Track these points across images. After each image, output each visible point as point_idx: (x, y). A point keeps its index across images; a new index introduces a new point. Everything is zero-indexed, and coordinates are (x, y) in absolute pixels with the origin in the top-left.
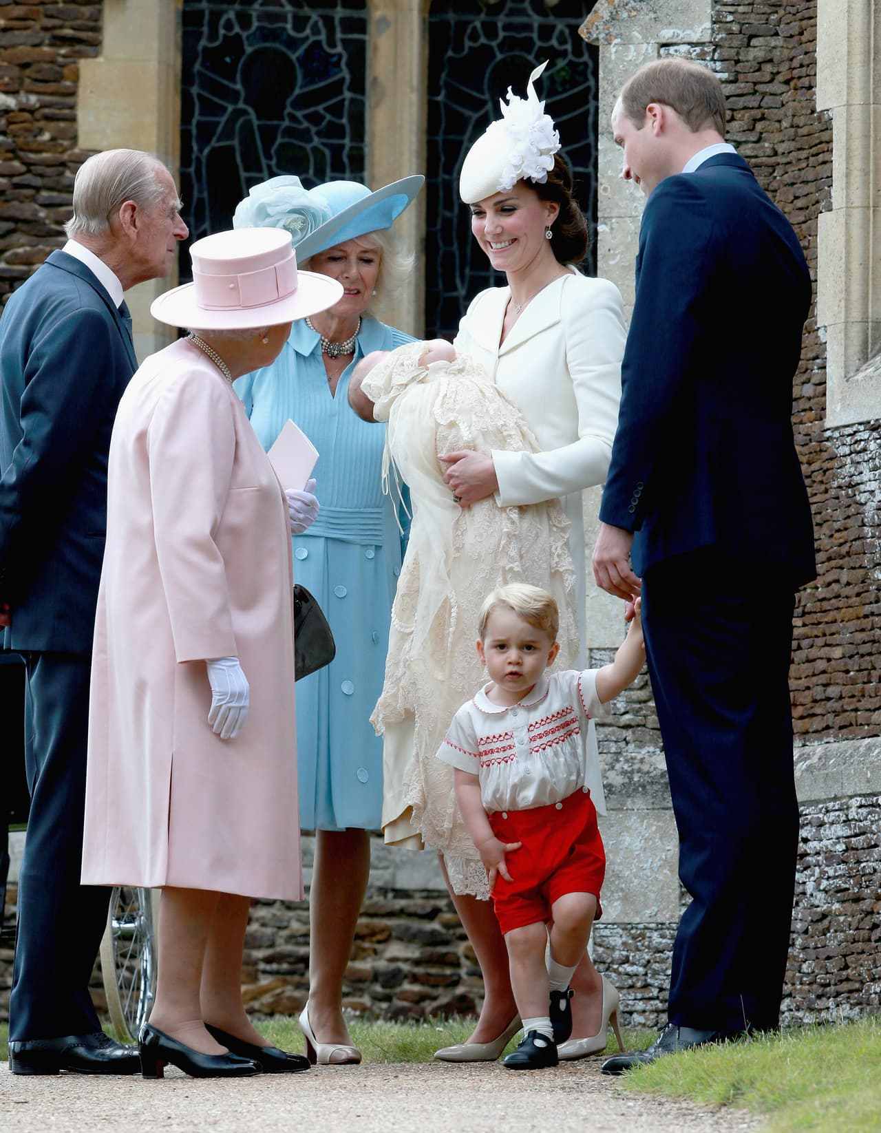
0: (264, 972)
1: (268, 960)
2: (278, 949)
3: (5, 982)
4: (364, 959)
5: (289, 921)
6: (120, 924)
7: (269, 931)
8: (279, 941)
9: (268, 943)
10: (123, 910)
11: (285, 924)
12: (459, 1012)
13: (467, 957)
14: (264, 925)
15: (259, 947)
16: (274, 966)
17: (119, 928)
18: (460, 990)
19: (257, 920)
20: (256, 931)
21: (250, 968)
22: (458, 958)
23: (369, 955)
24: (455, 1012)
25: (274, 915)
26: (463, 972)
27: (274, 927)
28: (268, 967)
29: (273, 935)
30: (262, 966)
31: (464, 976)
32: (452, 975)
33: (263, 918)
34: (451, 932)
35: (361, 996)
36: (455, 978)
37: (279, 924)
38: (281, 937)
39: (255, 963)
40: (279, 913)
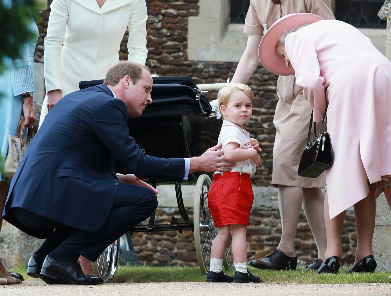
0: (267, 245)
1: (268, 240)
2: (272, 235)
3: (156, 249)
4: (308, 240)
5: (277, 223)
6: (203, 224)
7: (268, 227)
8: (273, 232)
9: (267, 233)
10: (205, 219)
11: (275, 225)
12: (347, 263)
13: (352, 239)
14: (266, 225)
15: (264, 234)
16: (271, 243)
17: (203, 226)
18: (349, 253)
19: (264, 223)
20: (263, 228)
21: (260, 243)
22: (348, 239)
23: (311, 238)
24: (345, 262)
25: (271, 221)
26: (351, 245)
27: (270, 226)
28: (268, 243)
29: (270, 229)
30: (265, 242)
31: (351, 247)
32: (346, 247)
33: (266, 222)
34: (346, 228)
35: (307, 255)
36: (347, 248)
37: (272, 225)
38: (273, 230)
39: (263, 241)
40: (273, 220)
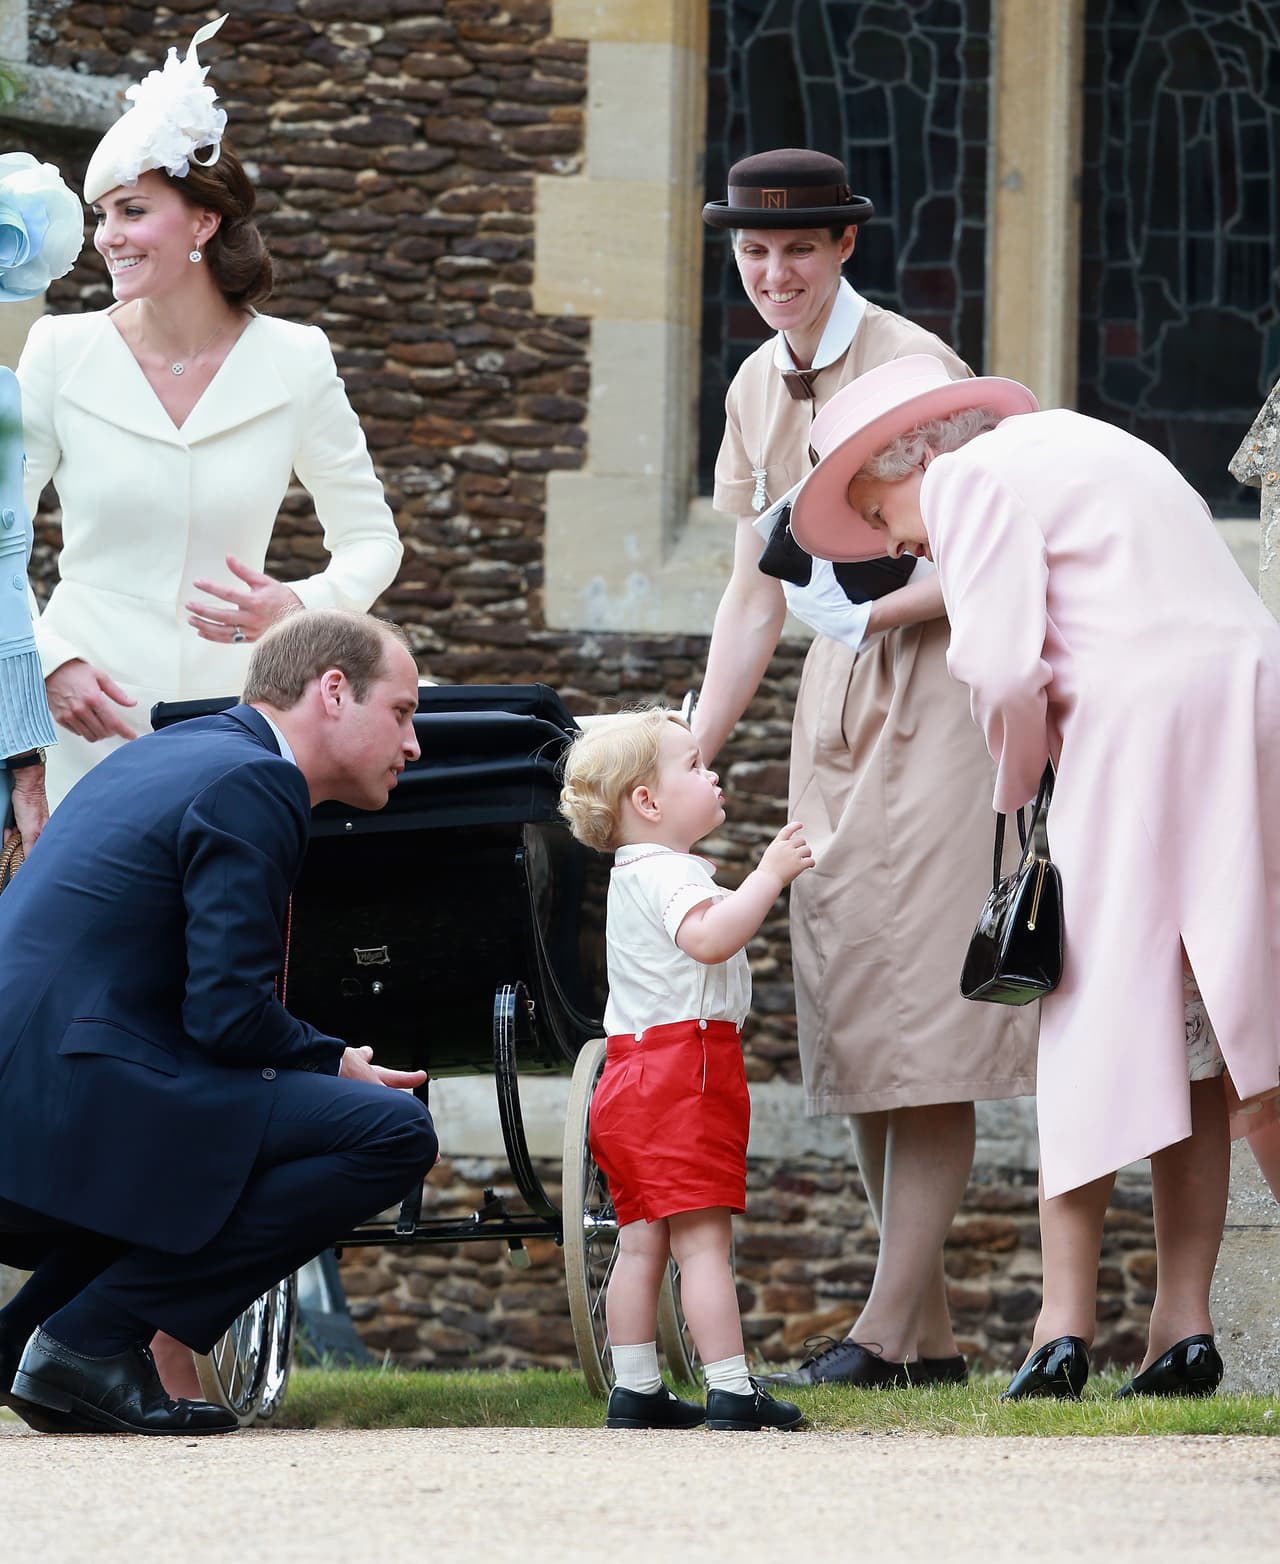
0: (826, 1295)
1: (831, 1276)
2: (846, 1260)
3: (429, 1307)
4: (976, 1276)
5: (864, 1216)
6: (596, 1219)
7: (832, 1232)
8: (848, 1248)
9: (828, 1250)
10: (602, 1200)
11: (857, 1222)
12: (1115, 1360)
13: (1135, 1276)
14: (825, 1223)
15: (817, 1257)
16: (841, 1287)
17: (596, 1225)
18: (1124, 1326)
19: (815, 1215)
20: (813, 1232)
21: (803, 1289)
22: (1121, 1277)
23: (985, 1271)
24: (1110, 1359)
25: (841, 1209)
26: (1128, 1298)
27: (839, 1225)
28: (830, 1288)
29: (840, 1238)
30: (821, 1286)
31: (1130, 1305)
32: (1111, 1303)
33: (824, 1212)
35: (972, 1333)
36: (1116, 1308)
37: (846, 1222)
38: (850, 1241)
39: (811, 1280)
40: (848, 1205)
